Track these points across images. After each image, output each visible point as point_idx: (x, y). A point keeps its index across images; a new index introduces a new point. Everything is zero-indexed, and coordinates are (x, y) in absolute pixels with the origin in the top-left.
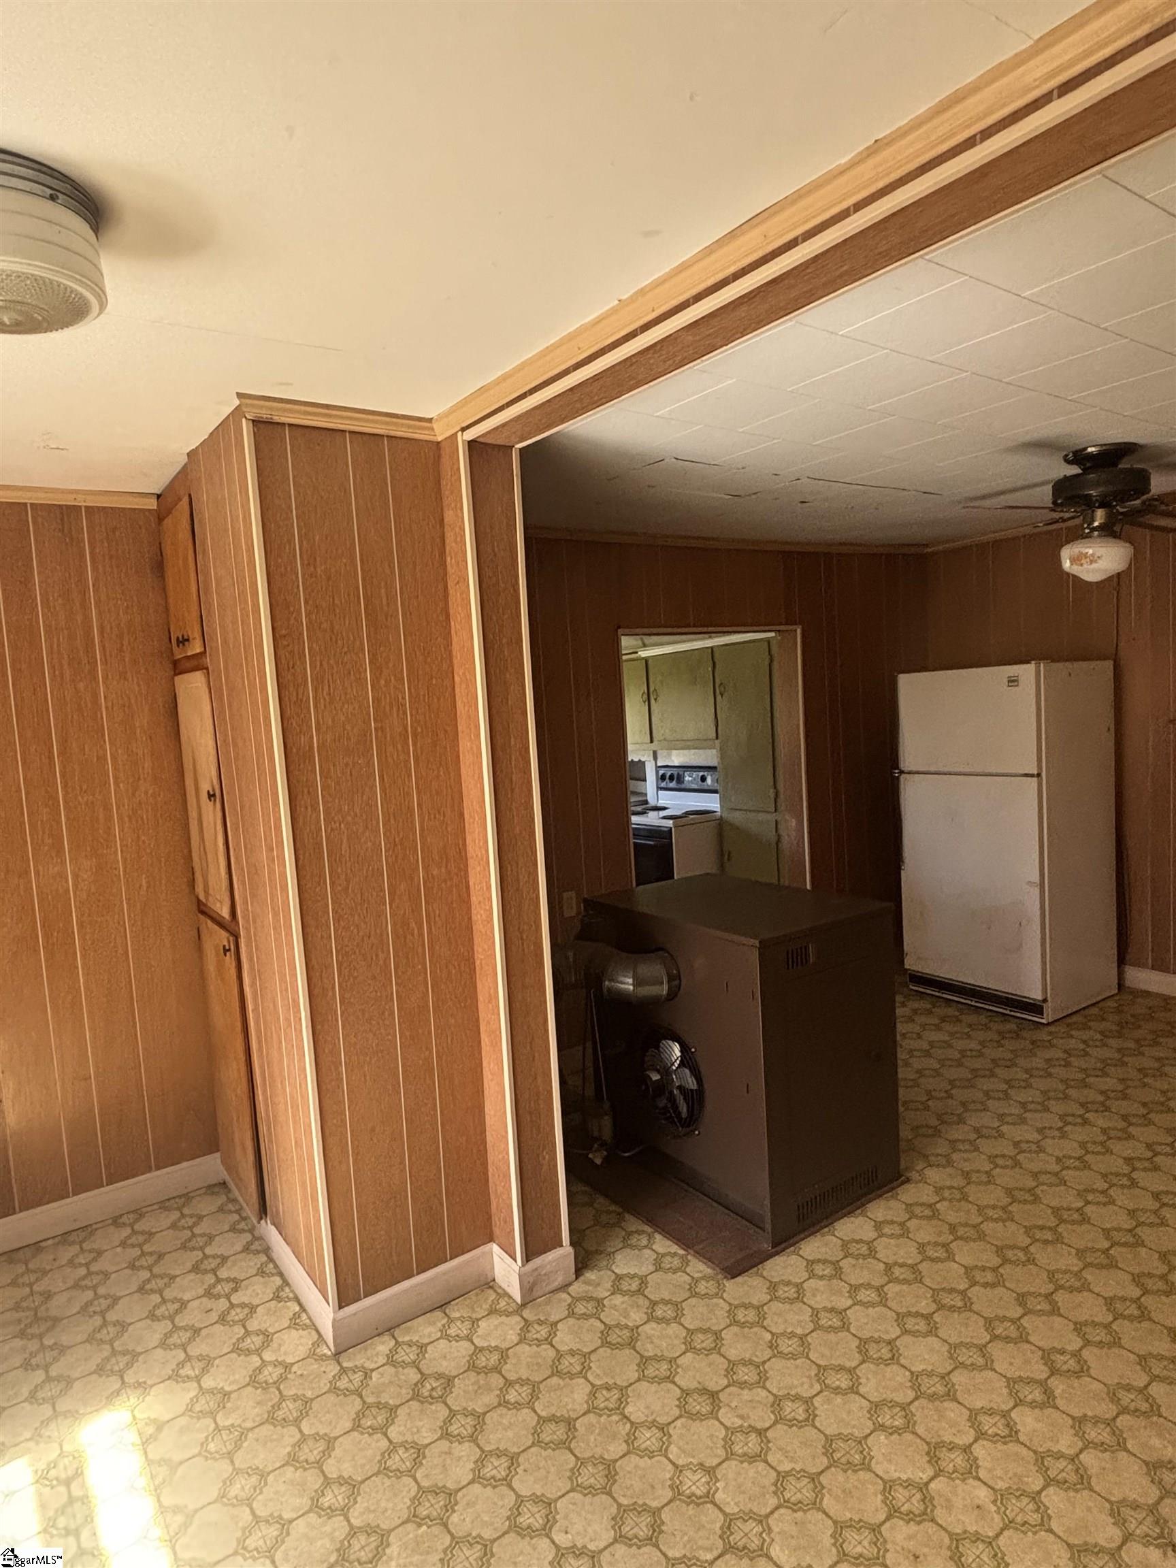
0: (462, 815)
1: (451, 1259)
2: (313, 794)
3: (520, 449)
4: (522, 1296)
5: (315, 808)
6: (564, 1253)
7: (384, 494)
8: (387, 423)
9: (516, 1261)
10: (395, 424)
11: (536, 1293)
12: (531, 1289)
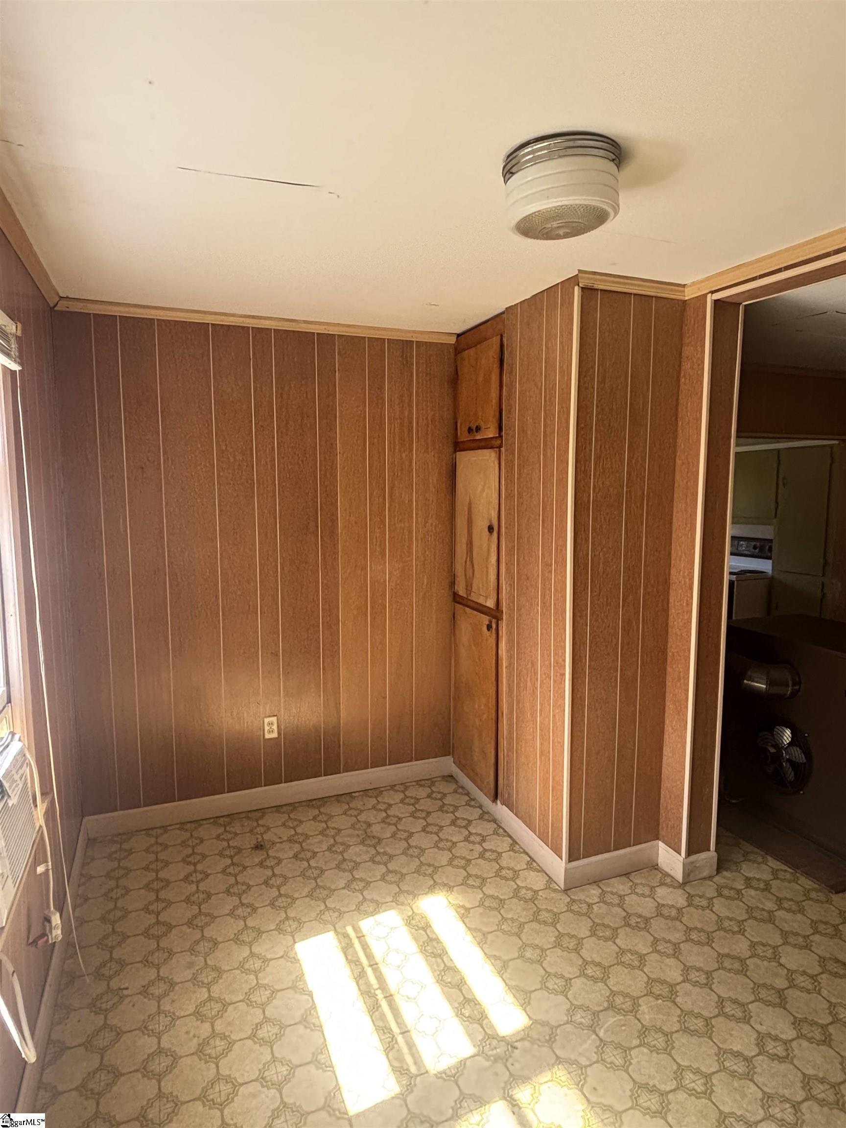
0: (670, 554)
1: (634, 845)
2: (586, 531)
3: (745, 305)
4: (684, 877)
5: (587, 540)
6: (709, 857)
7: (649, 335)
8: (657, 288)
9: (680, 855)
10: (662, 289)
11: (692, 878)
12: (689, 875)
